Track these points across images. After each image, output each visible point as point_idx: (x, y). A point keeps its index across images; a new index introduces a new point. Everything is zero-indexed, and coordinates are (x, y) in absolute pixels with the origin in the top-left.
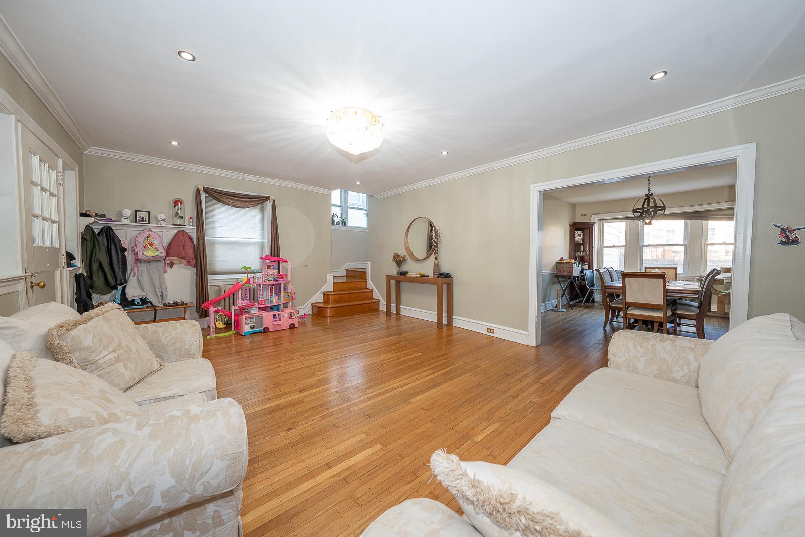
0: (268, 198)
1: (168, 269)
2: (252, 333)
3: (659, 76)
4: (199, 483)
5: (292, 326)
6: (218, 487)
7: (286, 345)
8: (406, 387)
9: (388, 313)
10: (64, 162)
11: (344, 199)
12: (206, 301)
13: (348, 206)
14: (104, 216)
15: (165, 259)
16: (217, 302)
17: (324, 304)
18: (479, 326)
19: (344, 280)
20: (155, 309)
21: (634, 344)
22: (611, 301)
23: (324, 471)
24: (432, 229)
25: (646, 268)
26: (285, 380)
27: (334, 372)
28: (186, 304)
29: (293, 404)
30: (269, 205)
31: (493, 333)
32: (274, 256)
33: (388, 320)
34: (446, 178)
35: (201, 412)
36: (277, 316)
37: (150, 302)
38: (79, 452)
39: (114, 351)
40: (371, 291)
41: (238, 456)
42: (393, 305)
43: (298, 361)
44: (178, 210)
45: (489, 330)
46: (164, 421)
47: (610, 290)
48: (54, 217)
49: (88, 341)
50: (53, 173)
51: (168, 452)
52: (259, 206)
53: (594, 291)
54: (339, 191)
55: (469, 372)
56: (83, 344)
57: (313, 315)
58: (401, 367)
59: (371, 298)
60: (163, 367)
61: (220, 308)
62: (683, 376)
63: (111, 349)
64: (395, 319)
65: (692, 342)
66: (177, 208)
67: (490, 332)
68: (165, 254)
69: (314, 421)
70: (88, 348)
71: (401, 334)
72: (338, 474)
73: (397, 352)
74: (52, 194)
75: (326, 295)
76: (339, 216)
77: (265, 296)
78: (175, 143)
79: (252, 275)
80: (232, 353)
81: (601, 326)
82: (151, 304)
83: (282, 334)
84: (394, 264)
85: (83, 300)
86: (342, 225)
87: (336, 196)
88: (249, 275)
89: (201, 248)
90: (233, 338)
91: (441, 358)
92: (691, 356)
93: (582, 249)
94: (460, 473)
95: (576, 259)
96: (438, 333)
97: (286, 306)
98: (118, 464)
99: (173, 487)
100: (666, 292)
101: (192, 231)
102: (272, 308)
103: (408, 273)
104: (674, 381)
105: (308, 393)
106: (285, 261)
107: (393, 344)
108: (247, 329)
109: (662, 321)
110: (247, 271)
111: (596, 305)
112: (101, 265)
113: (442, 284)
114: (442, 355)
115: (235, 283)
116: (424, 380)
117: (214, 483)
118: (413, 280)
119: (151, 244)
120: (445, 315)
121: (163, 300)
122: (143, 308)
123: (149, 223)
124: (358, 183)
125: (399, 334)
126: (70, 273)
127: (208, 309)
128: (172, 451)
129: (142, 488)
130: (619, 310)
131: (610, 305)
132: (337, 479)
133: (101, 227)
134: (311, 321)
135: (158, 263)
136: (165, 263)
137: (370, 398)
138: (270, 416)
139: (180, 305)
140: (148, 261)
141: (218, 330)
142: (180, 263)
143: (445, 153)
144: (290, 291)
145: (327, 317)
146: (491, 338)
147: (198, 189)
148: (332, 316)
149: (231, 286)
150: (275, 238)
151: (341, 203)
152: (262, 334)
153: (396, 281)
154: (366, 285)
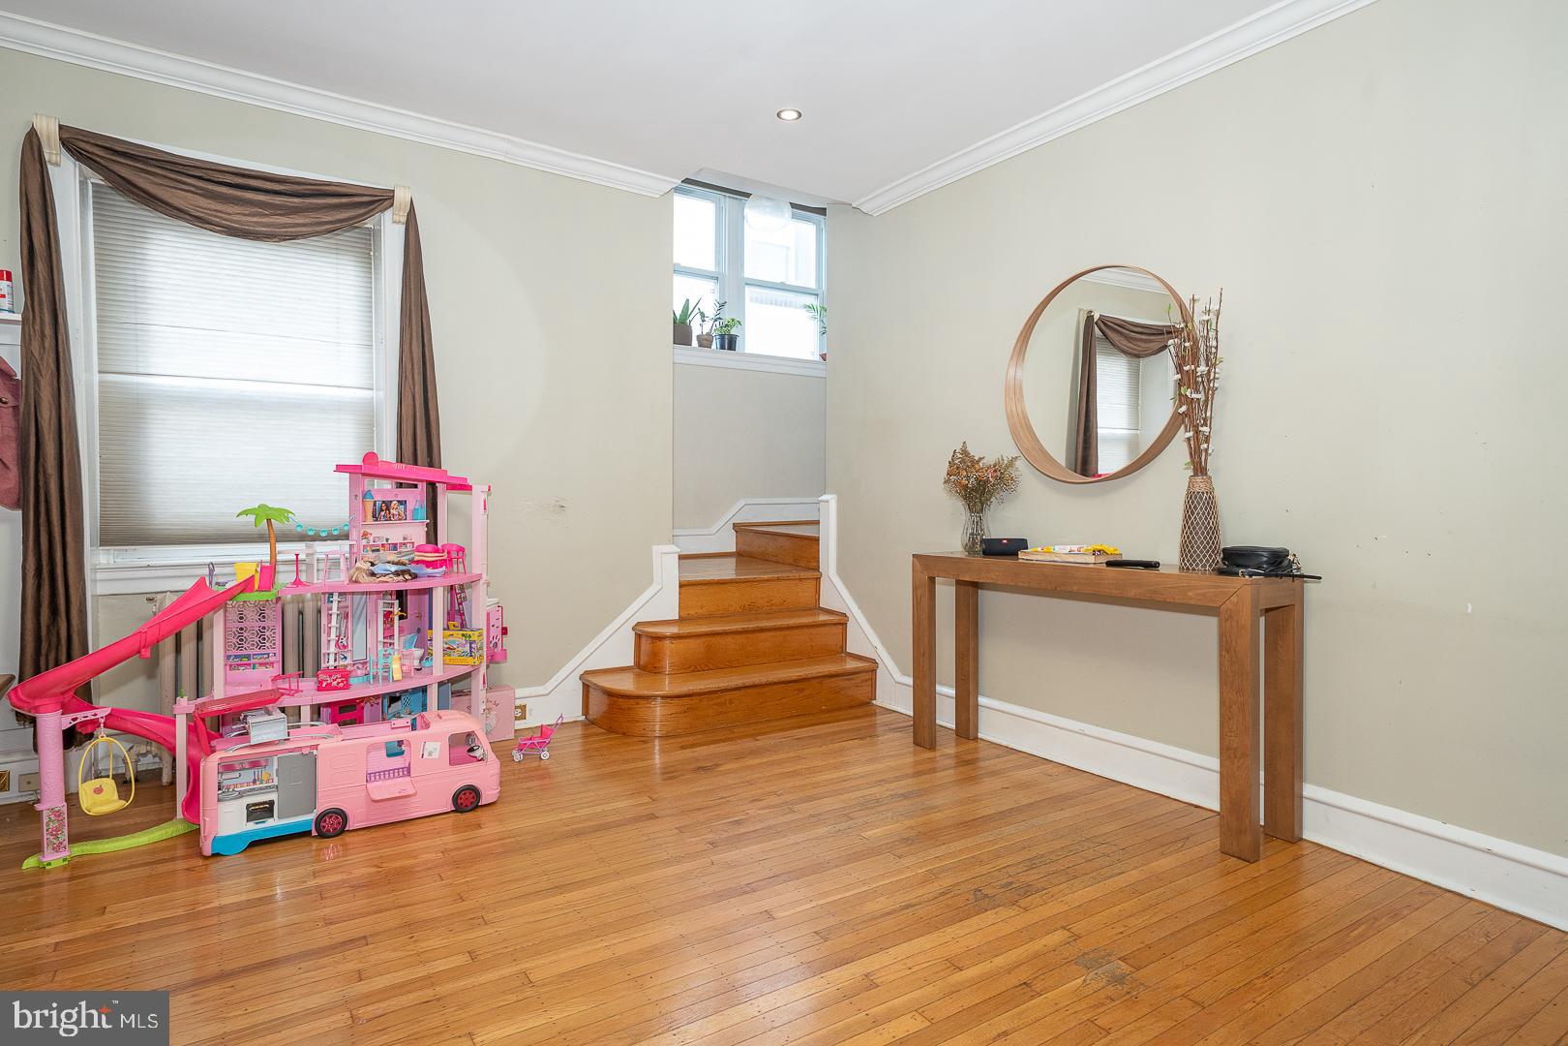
0: (382, 200)
2: (254, 844)
5: (467, 800)
9: (922, 727)
11: (731, 243)
13: (745, 275)
17: (637, 679)
19: (727, 570)
30: (390, 230)
33: (921, 763)
40: (841, 622)
42: (946, 692)
57: (589, 723)
59: (840, 651)
64: (951, 762)
75: (647, 638)
76: (710, 313)
77: (354, 644)
79: (287, 551)
83: (417, 841)
84: (958, 506)
86: (722, 347)
88: (280, 546)
97: (453, 692)
103: (1022, 544)
106: (462, 486)
108: (228, 820)
110: (270, 529)
118: (1056, 580)
144: (478, 620)
145: (646, 740)
148: (670, 739)
150: (418, 378)
151: (718, 263)
152: (315, 844)
153: (959, 583)
154: (818, 591)
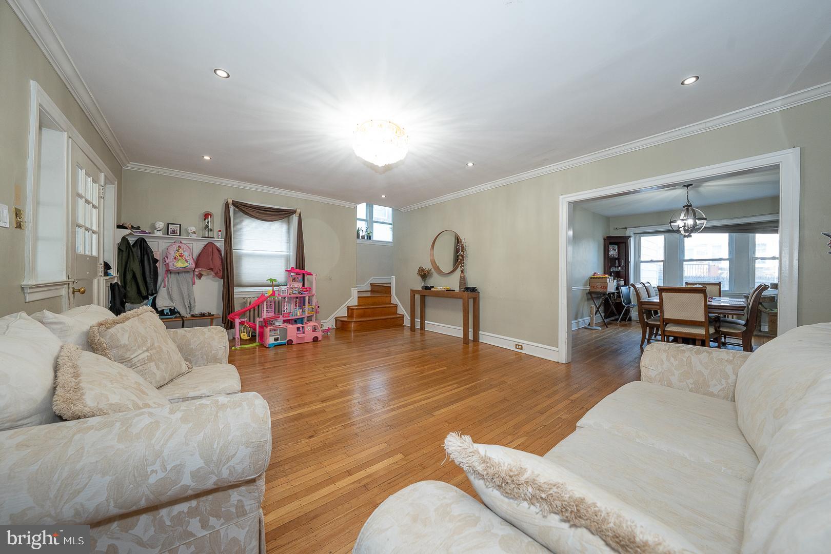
0: (294, 212)
1: (197, 281)
2: (275, 346)
3: (690, 81)
4: (225, 467)
5: (316, 339)
6: (243, 473)
7: (309, 357)
8: (429, 401)
9: (413, 328)
10: (105, 176)
11: (370, 213)
12: (232, 312)
13: (374, 220)
14: (138, 228)
15: (194, 271)
16: (242, 314)
17: (348, 318)
18: (506, 342)
19: (369, 294)
20: (183, 319)
21: (667, 357)
22: (649, 317)
23: (344, 477)
24: (458, 242)
25: (687, 283)
26: (308, 391)
27: (357, 383)
28: (213, 315)
29: (314, 413)
30: (295, 218)
31: (521, 349)
32: (299, 268)
33: (413, 336)
34: (472, 190)
35: (228, 402)
36: (301, 328)
37: (179, 313)
38: (120, 429)
39: (147, 350)
40: (396, 306)
41: (262, 444)
42: (418, 320)
43: (321, 372)
44: (208, 223)
45: (517, 346)
46: (194, 408)
47: (647, 306)
48: (95, 228)
49: (124, 340)
50: (96, 186)
51: (198, 435)
52: (285, 219)
53: (631, 309)
54: (364, 204)
55: (494, 387)
56: (120, 342)
57: (337, 329)
58: (425, 381)
59: (396, 313)
60: (190, 370)
61: (246, 319)
62: (720, 390)
63: (145, 349)
64: (419, 335)
65: (731, 354)
66: (207, 221)
67: (519, 348)
68: (194, 266)
69: (336, 430)
70: (124, 346)
71: (425, 348)
72: (359, 481)
73: (421, 366)
74: (94, 206)
75: (350, 309)
76: (364, 230)
77: (290, 309)
78: (207, 158)
79: (276, 289)
80: (256, 364)
81: (638, 344)
82: (180, 314)
83: (306, 347)
84: (419, 278)
85: (118, 308)
86: (367, 239)
87: (361, 210)
88: (274, 288)
89: (229, 260)
90: (257, 349)
91: (466, 373)
92: (729, 369)
93: (617, 265)
94: (471, 451)
95: (611, 275)
96: (464, 348)
97: (310, 319)
98: (153, 441)
99: (201, 468)
100: (709, 308)
101: (220, 243)
102: (295, 321)
103: (433, 287)
104: (712, 395)
105: (330, 403)
106: (310, 274)
107: (417, 359)
108: (271, 341)
109: (705, 339)
110: (272, 283)
111: (633, 323)
112: (134, 276)
113: (469, 298)
114: (467, 370)
115: (259, 295)
116: (448, 394)
117: (239, 468)
118: (439, 294)
119: (181, 256)
120: (471, 330)
121: (190, 311)
122: (172, 318)
123: (180, 235)
124: (383, 196)
125: (423, 349)
126: (106, 282)
127: (234, 320)
128: (202, 434)
129: (174, 466)
130: (658, 327)
131: (647, 322)
132: (358, 485)
133: (135, 239)
134: (334, 335)
135: (187, 275)
136: (194, 274)
137: (393, 410)
138: (293, 424)
139: (207, 316)
140: (178, 272)
141: (243, 342)
142: (208, 275)
143: (470, 164)
144: (314, 304)
145: (350, 331)
146: (518, 355)
147: (227, 202)
148: (355, 331)
149: (257, 298)
150: (301, 251)
151: (366, 217)
152: (286, 346)
153: (421, 295)
154: (391, 300)
